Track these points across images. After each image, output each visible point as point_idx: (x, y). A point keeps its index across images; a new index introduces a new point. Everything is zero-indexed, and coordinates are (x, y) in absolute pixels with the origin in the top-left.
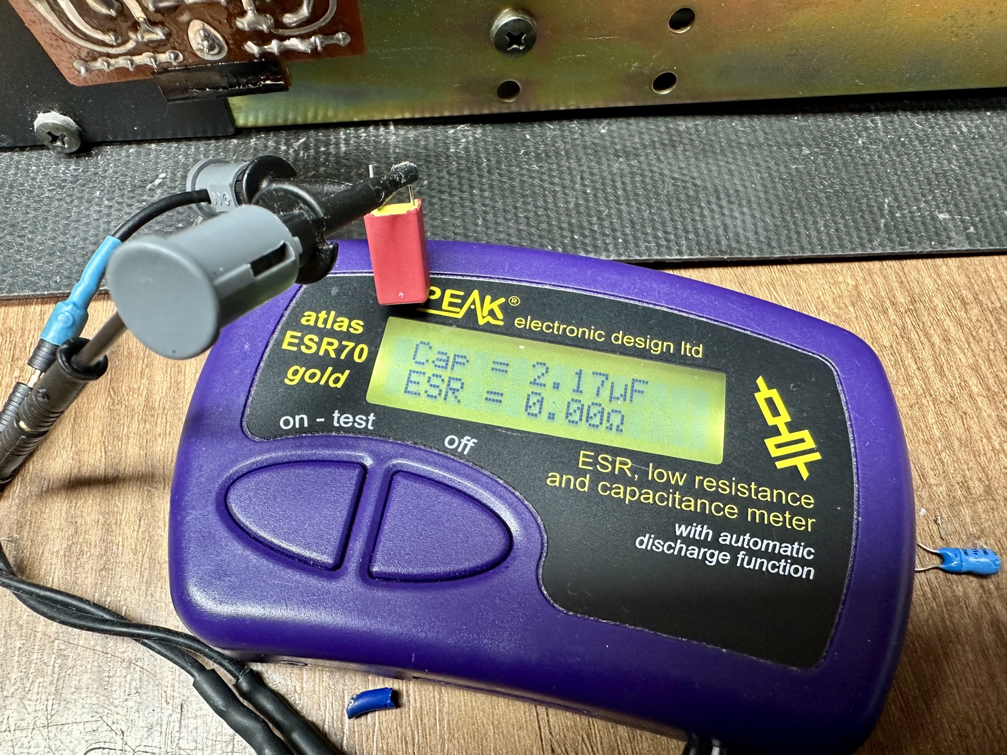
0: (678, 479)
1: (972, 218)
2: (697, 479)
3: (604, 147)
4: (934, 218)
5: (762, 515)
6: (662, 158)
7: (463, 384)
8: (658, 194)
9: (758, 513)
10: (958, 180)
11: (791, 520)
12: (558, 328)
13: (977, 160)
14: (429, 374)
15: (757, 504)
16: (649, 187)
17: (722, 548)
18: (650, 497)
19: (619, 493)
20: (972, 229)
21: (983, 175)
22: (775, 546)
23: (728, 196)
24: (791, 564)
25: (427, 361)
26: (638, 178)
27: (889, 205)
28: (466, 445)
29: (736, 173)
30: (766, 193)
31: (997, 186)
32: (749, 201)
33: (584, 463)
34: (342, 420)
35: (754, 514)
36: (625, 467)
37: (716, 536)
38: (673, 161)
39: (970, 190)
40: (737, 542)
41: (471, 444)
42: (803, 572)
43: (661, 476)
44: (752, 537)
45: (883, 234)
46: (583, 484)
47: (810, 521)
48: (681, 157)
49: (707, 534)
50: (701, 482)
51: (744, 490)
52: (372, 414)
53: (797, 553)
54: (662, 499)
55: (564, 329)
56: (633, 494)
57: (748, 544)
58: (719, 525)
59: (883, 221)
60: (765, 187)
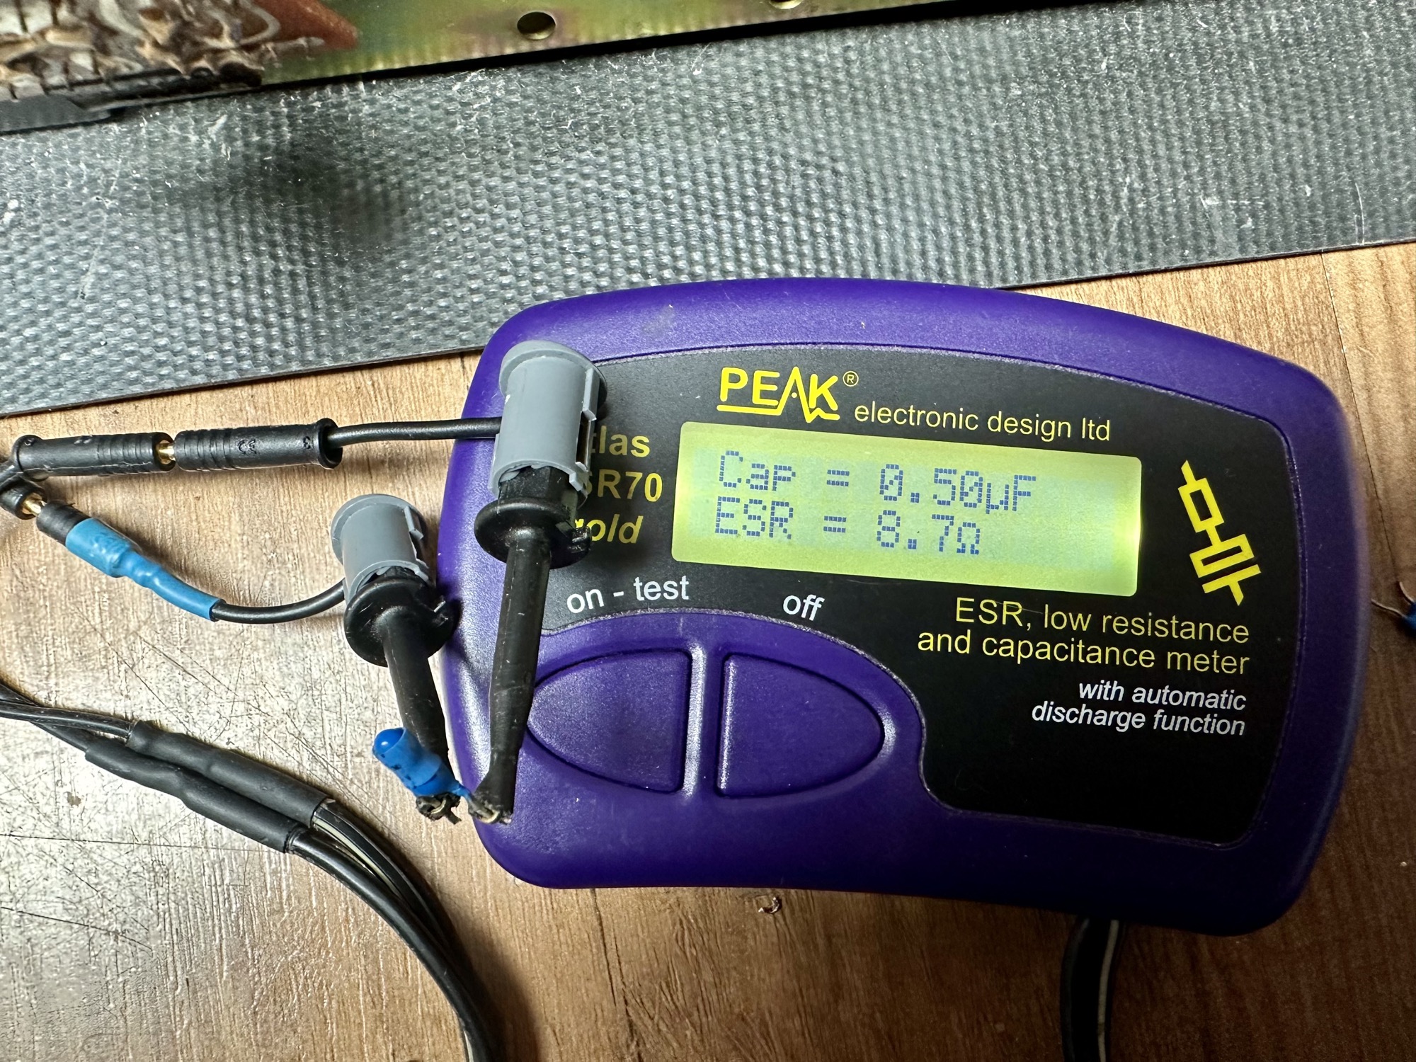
0: (1081, 622)
2: (1105, 619)
4: (1195, 208)
5: (1184, 659)
7: (791, 510)
9: (1179, 656)
11: (1219, 661)
12: (915, 415)
14: (745, 501)
15: (1180, 645)
17: (1135, 708)
18: (1047, 651)
19: (1008, 651)
22: (1199, 697)
24: (1218, 719)
25: (740, 480)
27: (1130, 189)
28: (811, 607)
33: (963, 615)
34: (646, 591)
35: (1174, 658)
36: (1014, 614)
37: (1129, 693)
40: (1153, 698)
41: (817, 605)
42: (1231, 728)
43: (1059, 621)
44: (1171, 689)
46: (963, 644)
47: (1242, 660)
49: (1118, 692)
50: (1110, 623)
51: (1164, 628)
52: (684, 578)
53: (1226, 704)
54: (1062, 652)
55: (923, 417)
56: (1025, 649)
57: (1167, 700)
58: (1131, 678)
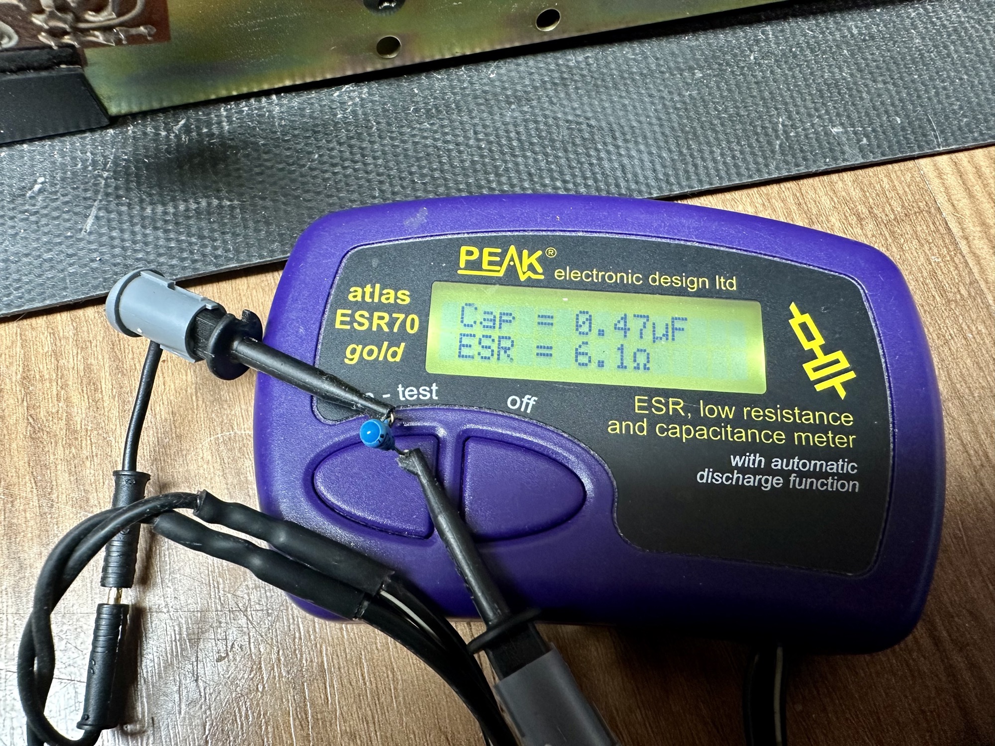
0: (728, 412)
1: (864, 128)
2: (745, 410)
3: (495, 95)
4: (827, 134)
5: (807, 438)
6: (555, 100)
7: (513, 342)
8: (552, 141)
9: (803, 436)
10: (849, 89)
11: (834, 438)
12: (597, 275)
13: (867, 65)
14: (479, 335)
15: (802, 428)
16: (544, 134)
17: (774, 473)
18: (705, 433)
19: (676, 433)
20: (865, 141)
21: (874, 81)
22: (821, 465)
23: (624, 134)
24: (838, 480)
25: (475, 322)
26: (532, 126)
27: (783, 125)
28: (528, 404)
29: (630, 108)
30: (661, 126)
31: (888, 90)
32: (645, 138)
33: (640, 408)
34: (407, 394)
35: (800, 437)
36: (678, 407)
37: (768, 463)
38: (565, 102)
39: (862, 99)
40: (787, 465)
41: (532, 402)
42: (849, 486)
43: (711, 411)
44: (800, 459)
45: (778, 156)
46: (641, 429)
47: (851, 438)
48: (574, 96)
49: (760, 461)
50: (749, 413)
51: (788, 416)
52: (434, 384)
53: (842, 469)
54: (716, 434)
55: (603, 276)
56: (688, 432)
57: (798, 467)
58: (769, 452)
59: (778, 142)
60: (659, 119)
